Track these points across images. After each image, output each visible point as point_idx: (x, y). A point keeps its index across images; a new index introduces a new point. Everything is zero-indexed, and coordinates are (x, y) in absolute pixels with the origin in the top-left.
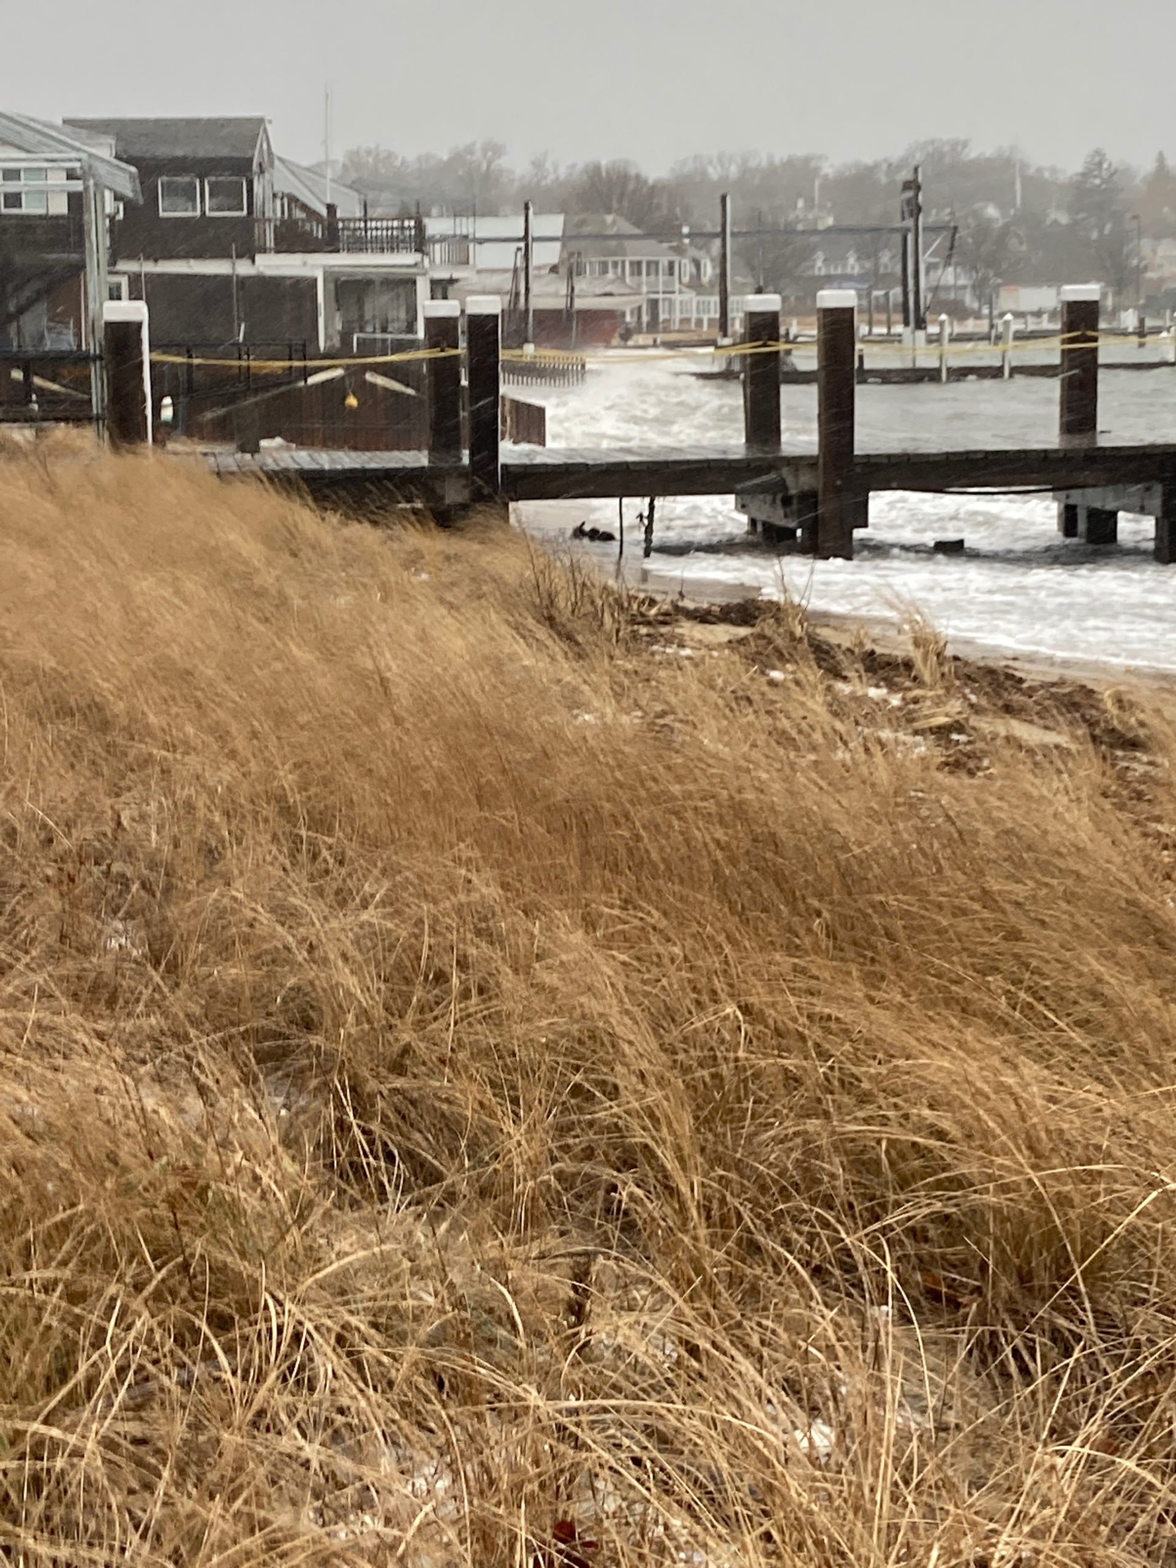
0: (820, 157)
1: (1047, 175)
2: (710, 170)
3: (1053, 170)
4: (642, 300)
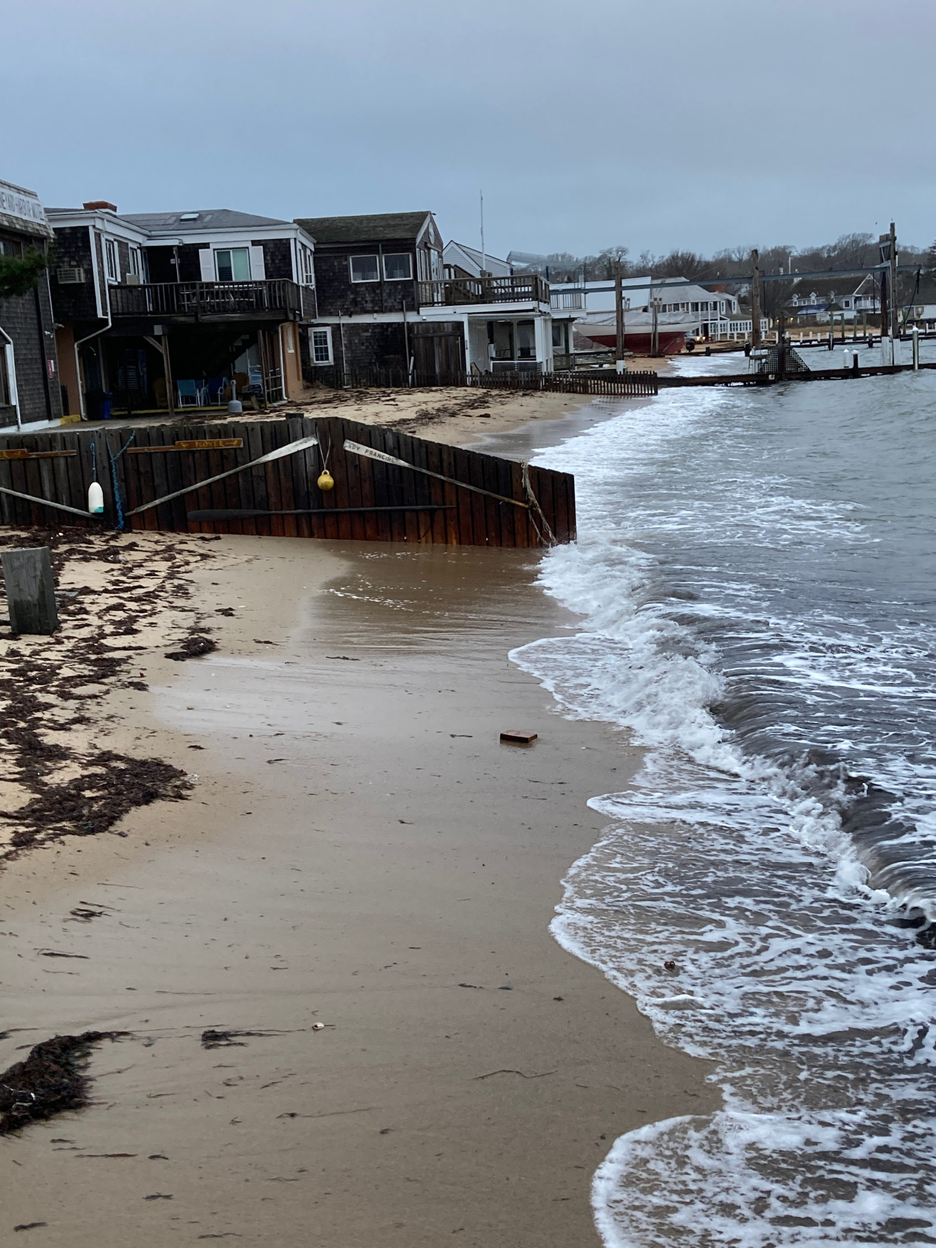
0: (791, 247)
1: (909, 250)
2: (733, 256)
3: (913, 247)
4: (698, 325)
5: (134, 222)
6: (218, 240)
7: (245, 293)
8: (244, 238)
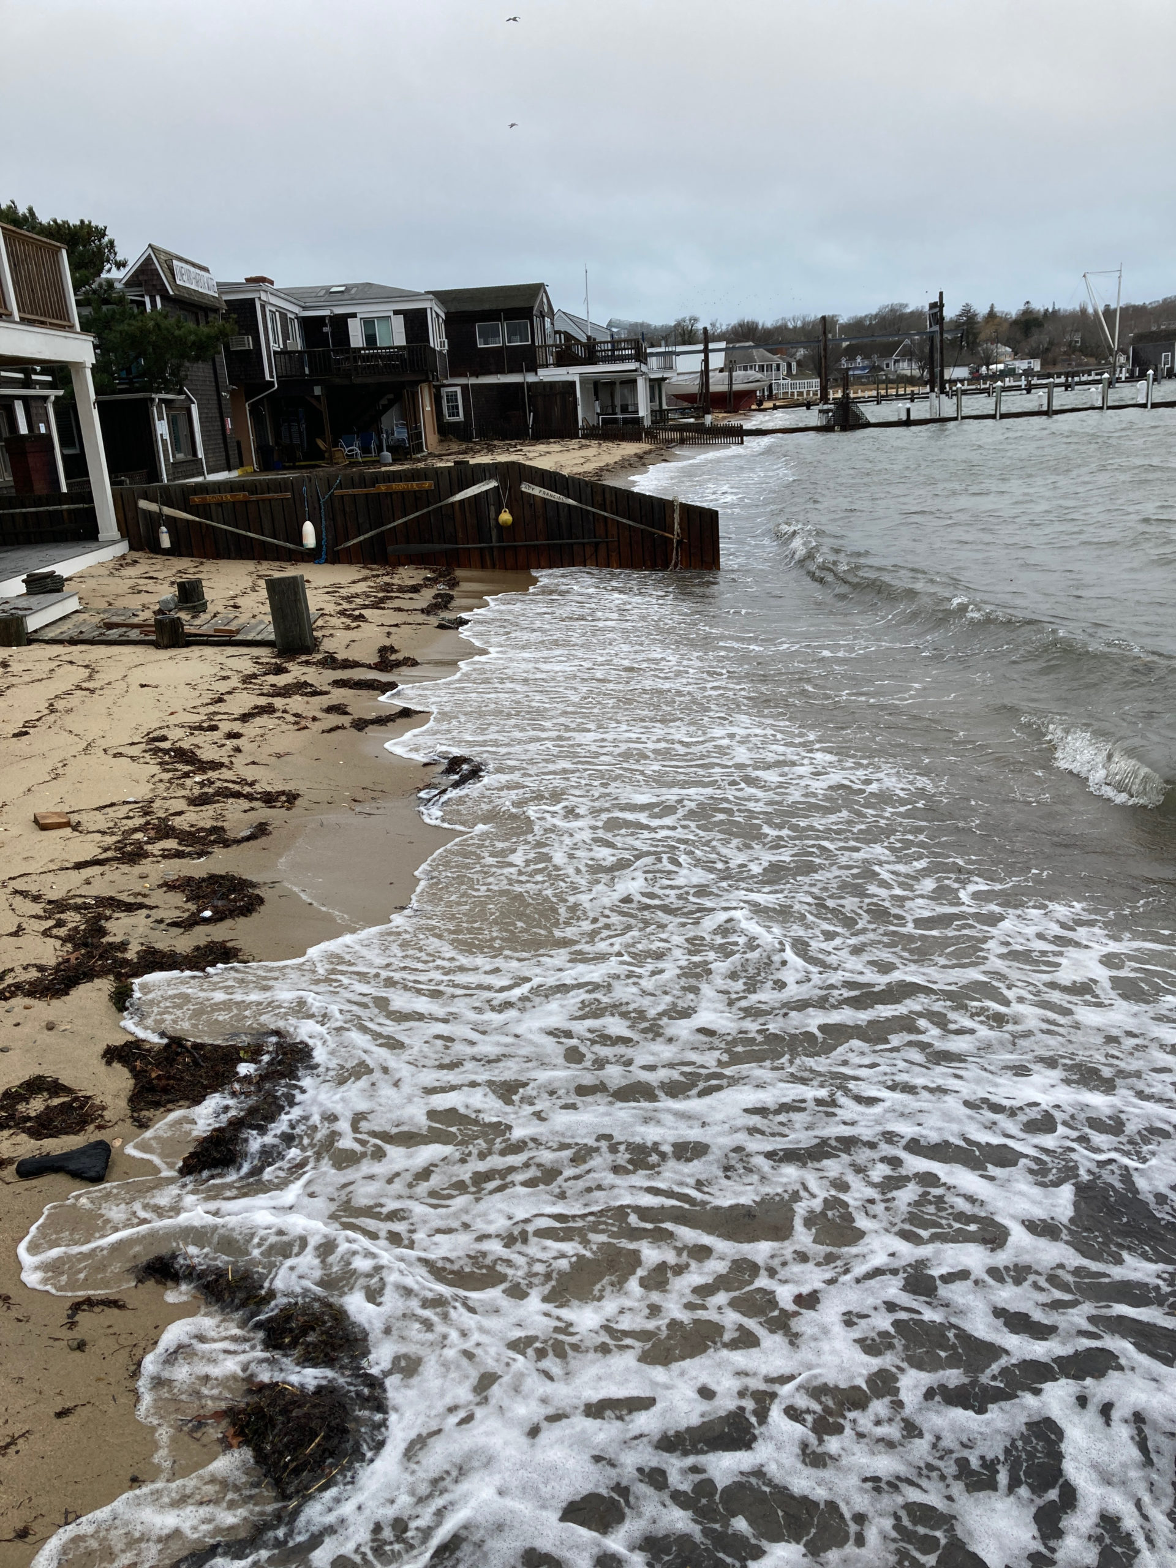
5: (290, 295)
6: (365, 311)
7: (390, 357)
8: (387, 309)
